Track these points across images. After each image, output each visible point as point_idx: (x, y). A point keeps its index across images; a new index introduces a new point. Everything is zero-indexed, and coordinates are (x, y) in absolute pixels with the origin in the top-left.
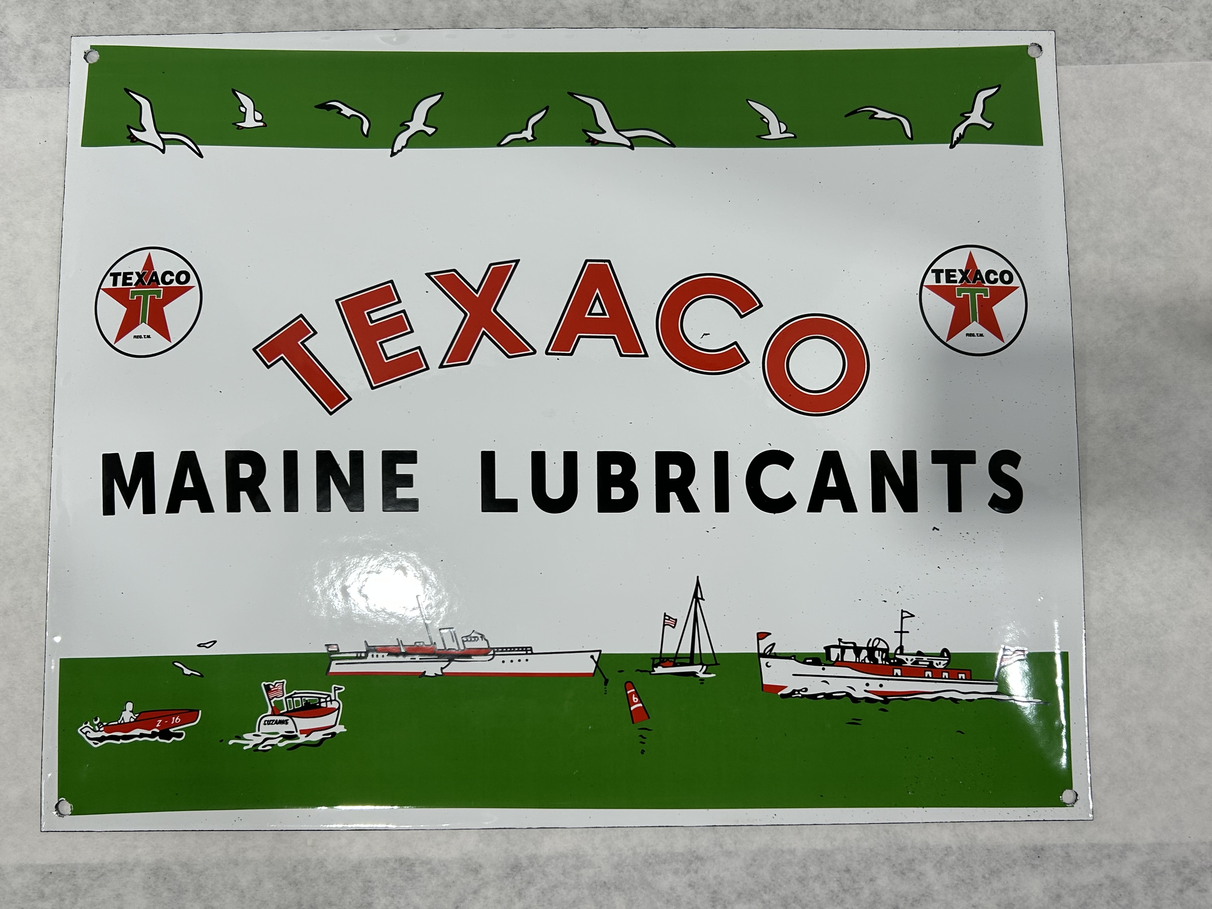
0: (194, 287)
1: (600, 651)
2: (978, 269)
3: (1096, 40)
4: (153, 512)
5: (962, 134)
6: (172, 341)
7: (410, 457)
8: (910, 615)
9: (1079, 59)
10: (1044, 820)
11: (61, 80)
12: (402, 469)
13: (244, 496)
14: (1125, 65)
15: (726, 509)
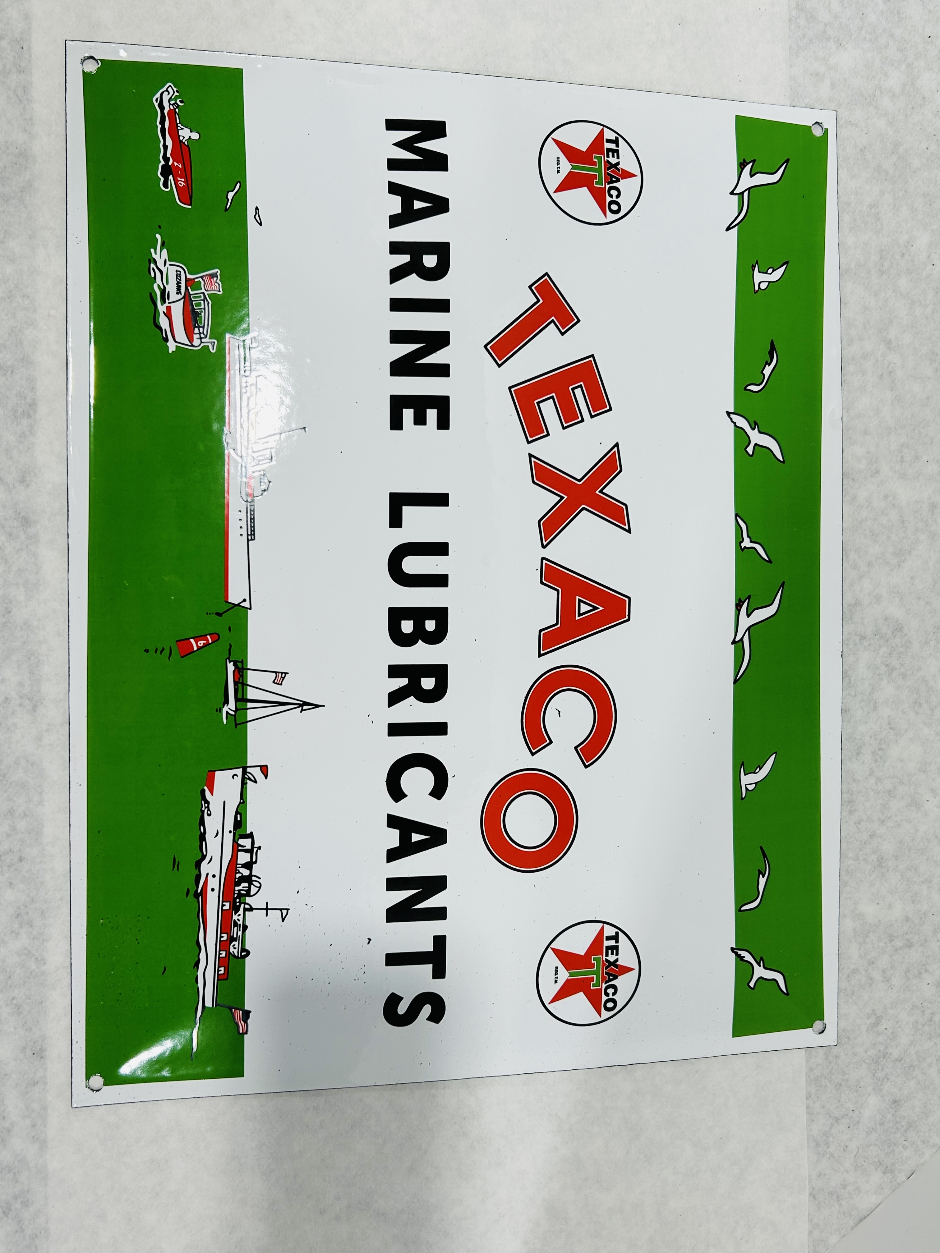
0: (606, 217)
1: (250, 609)
2: (619, 977)
3: (828, 1085)
4: (390, 168)
5: (744, 959)
6: (554, 194)
7: (443, 423)
8: (284, 917)
9: (811, 1070)
10: (72, 1058)
11: (796, 99)
12: (432, 414)
13: (405, 259)
14: (805, 1114)
15: (391, 734)
